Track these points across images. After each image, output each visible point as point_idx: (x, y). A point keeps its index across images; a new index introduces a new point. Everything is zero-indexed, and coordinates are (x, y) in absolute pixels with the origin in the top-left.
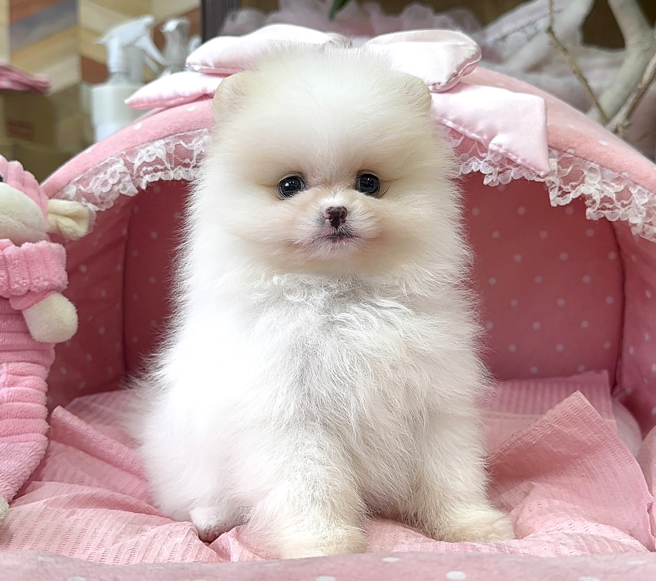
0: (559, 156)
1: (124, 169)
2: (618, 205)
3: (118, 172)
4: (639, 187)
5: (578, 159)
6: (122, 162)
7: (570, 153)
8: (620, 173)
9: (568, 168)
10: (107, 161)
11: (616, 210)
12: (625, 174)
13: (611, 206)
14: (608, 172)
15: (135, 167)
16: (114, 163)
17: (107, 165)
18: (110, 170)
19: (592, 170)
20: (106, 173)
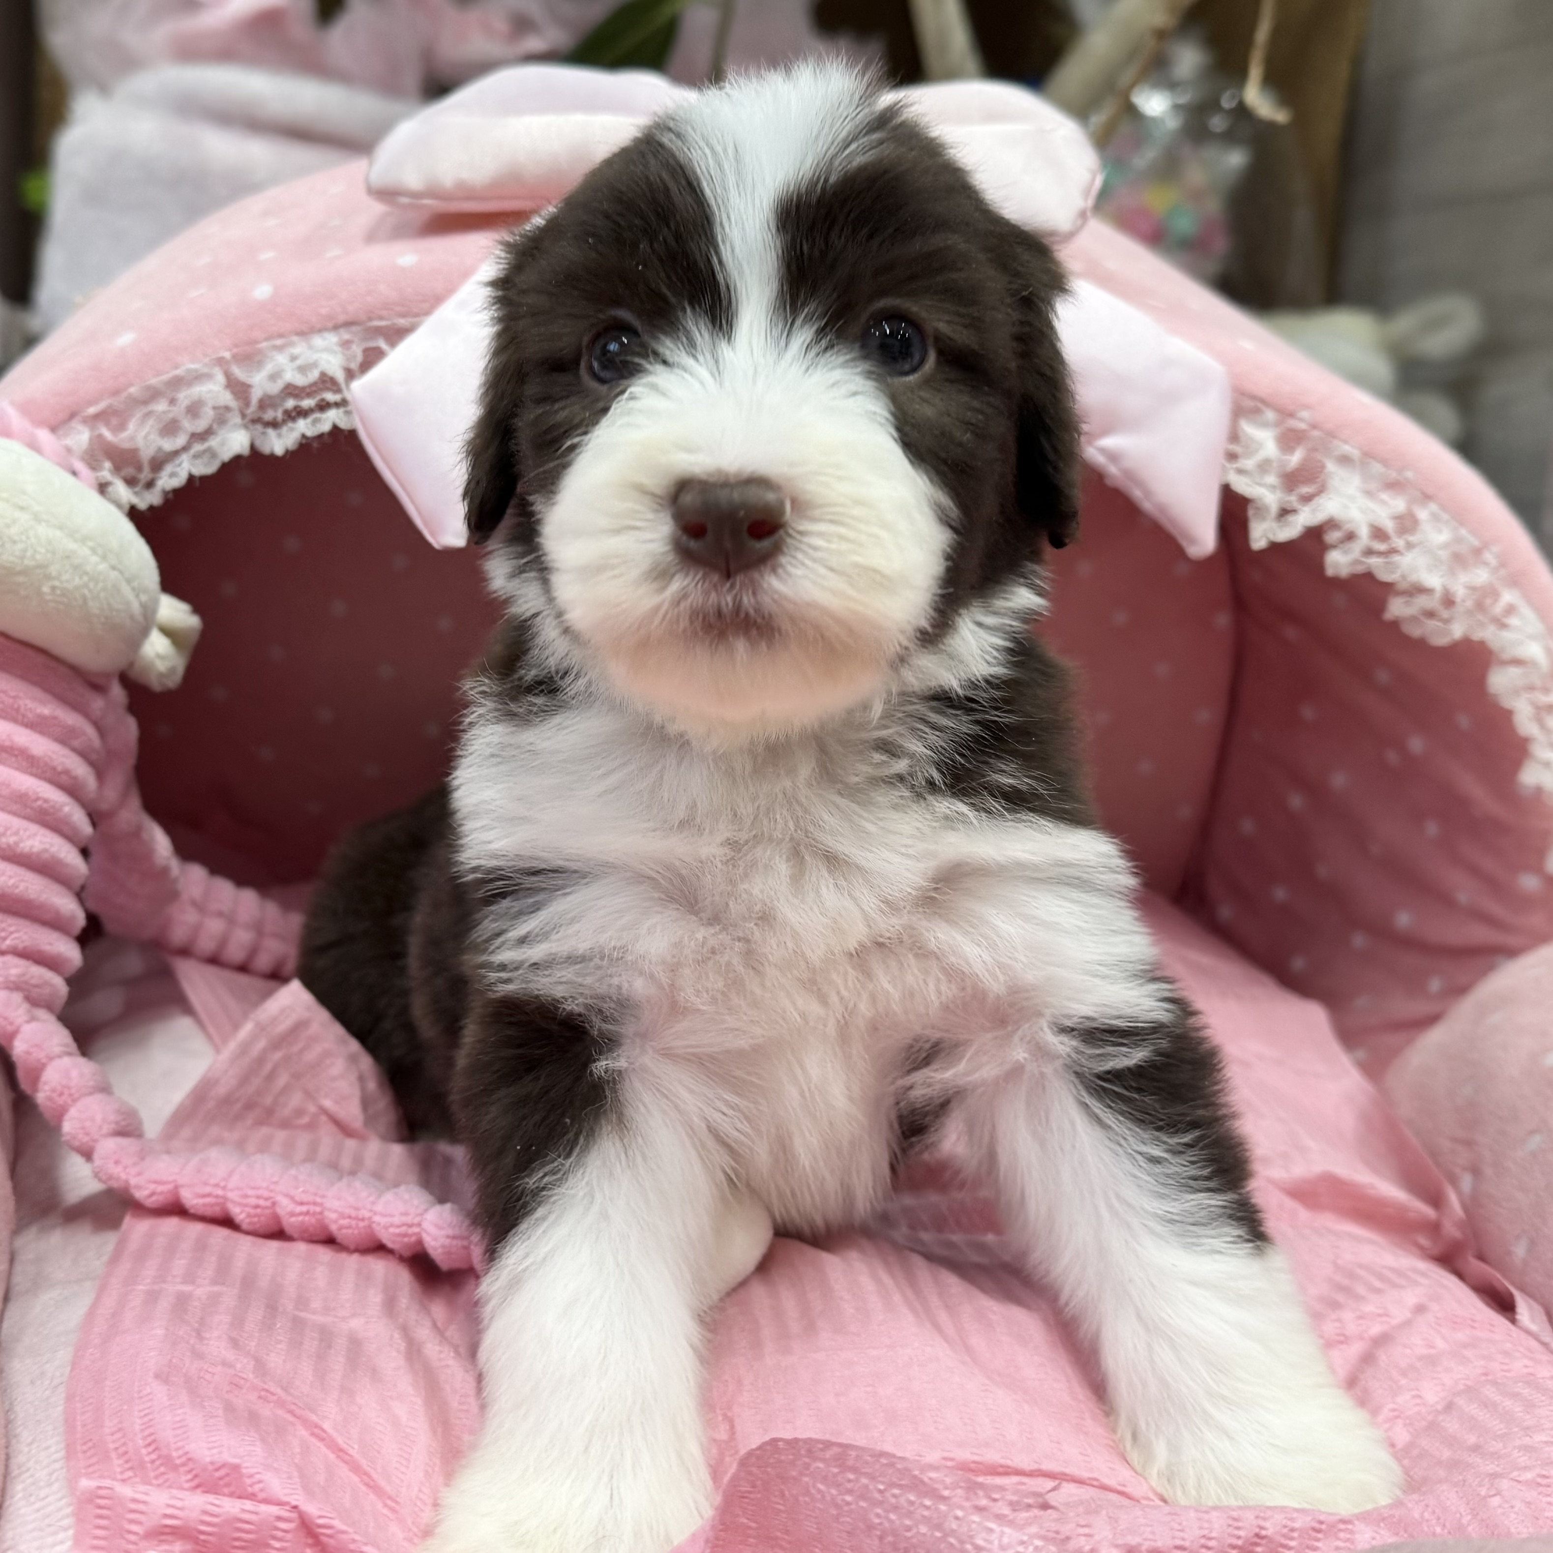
0: (1277, 424)
1: (227, 398)
2: (1398, 543)
3: (211, 403)
4: (1433, 507)
5: (1316, 433)
6: (220, 378)
7: (1302, 420)
8: (1400, 471)
9: (1294, 451)
10: (178, 372)
11: (1397, 558)
12: (1409, 474)
13: (1383, 548)
14: (1377, 468)
15: (256, 395)
16: (198, 377)
17: (177, 383)
18: (185, 397)
19: (1345, 460)
20: (173, 402)
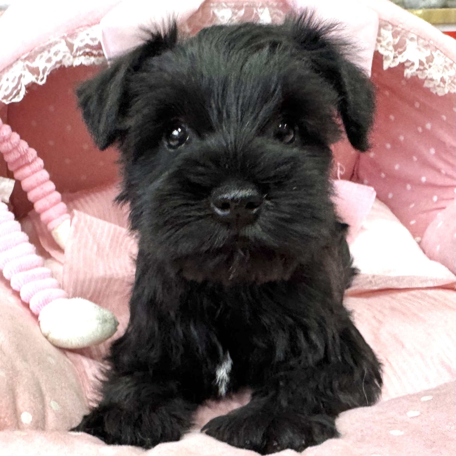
0: (392, 29)
1: (66, 49)
2: (427, 66)
3: (61, 51)
4: (438, 52)
5: (403, 31)
6: (63, 42)
7: (399, 27)
8: (429, 42)
9: (397, 38)
10: (51, 41)
11: (426, 71)
13: (422, 68)
14: (421, 41)
15: (75, 47)
16: (56, 43)
17: (51, 45)
18: (53, 50)
19: (412, 39)
20: (49, 51)
